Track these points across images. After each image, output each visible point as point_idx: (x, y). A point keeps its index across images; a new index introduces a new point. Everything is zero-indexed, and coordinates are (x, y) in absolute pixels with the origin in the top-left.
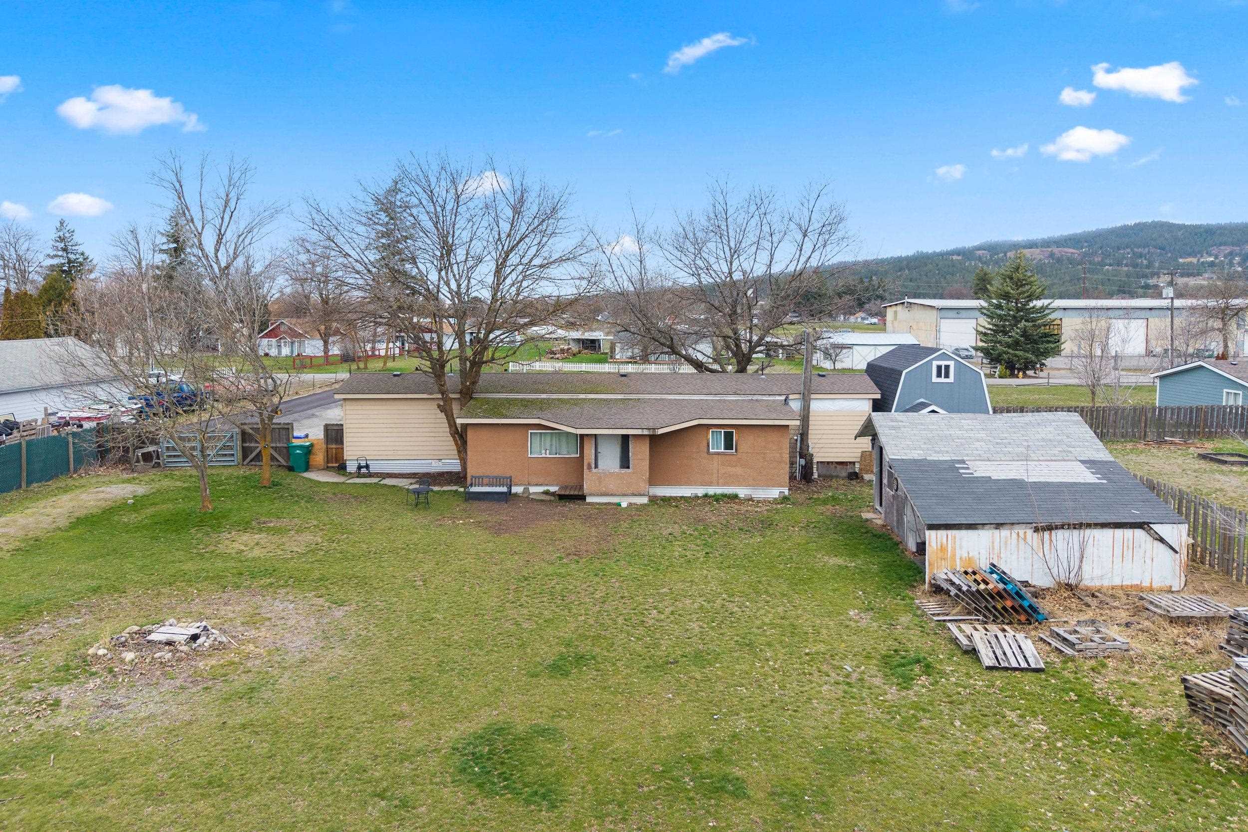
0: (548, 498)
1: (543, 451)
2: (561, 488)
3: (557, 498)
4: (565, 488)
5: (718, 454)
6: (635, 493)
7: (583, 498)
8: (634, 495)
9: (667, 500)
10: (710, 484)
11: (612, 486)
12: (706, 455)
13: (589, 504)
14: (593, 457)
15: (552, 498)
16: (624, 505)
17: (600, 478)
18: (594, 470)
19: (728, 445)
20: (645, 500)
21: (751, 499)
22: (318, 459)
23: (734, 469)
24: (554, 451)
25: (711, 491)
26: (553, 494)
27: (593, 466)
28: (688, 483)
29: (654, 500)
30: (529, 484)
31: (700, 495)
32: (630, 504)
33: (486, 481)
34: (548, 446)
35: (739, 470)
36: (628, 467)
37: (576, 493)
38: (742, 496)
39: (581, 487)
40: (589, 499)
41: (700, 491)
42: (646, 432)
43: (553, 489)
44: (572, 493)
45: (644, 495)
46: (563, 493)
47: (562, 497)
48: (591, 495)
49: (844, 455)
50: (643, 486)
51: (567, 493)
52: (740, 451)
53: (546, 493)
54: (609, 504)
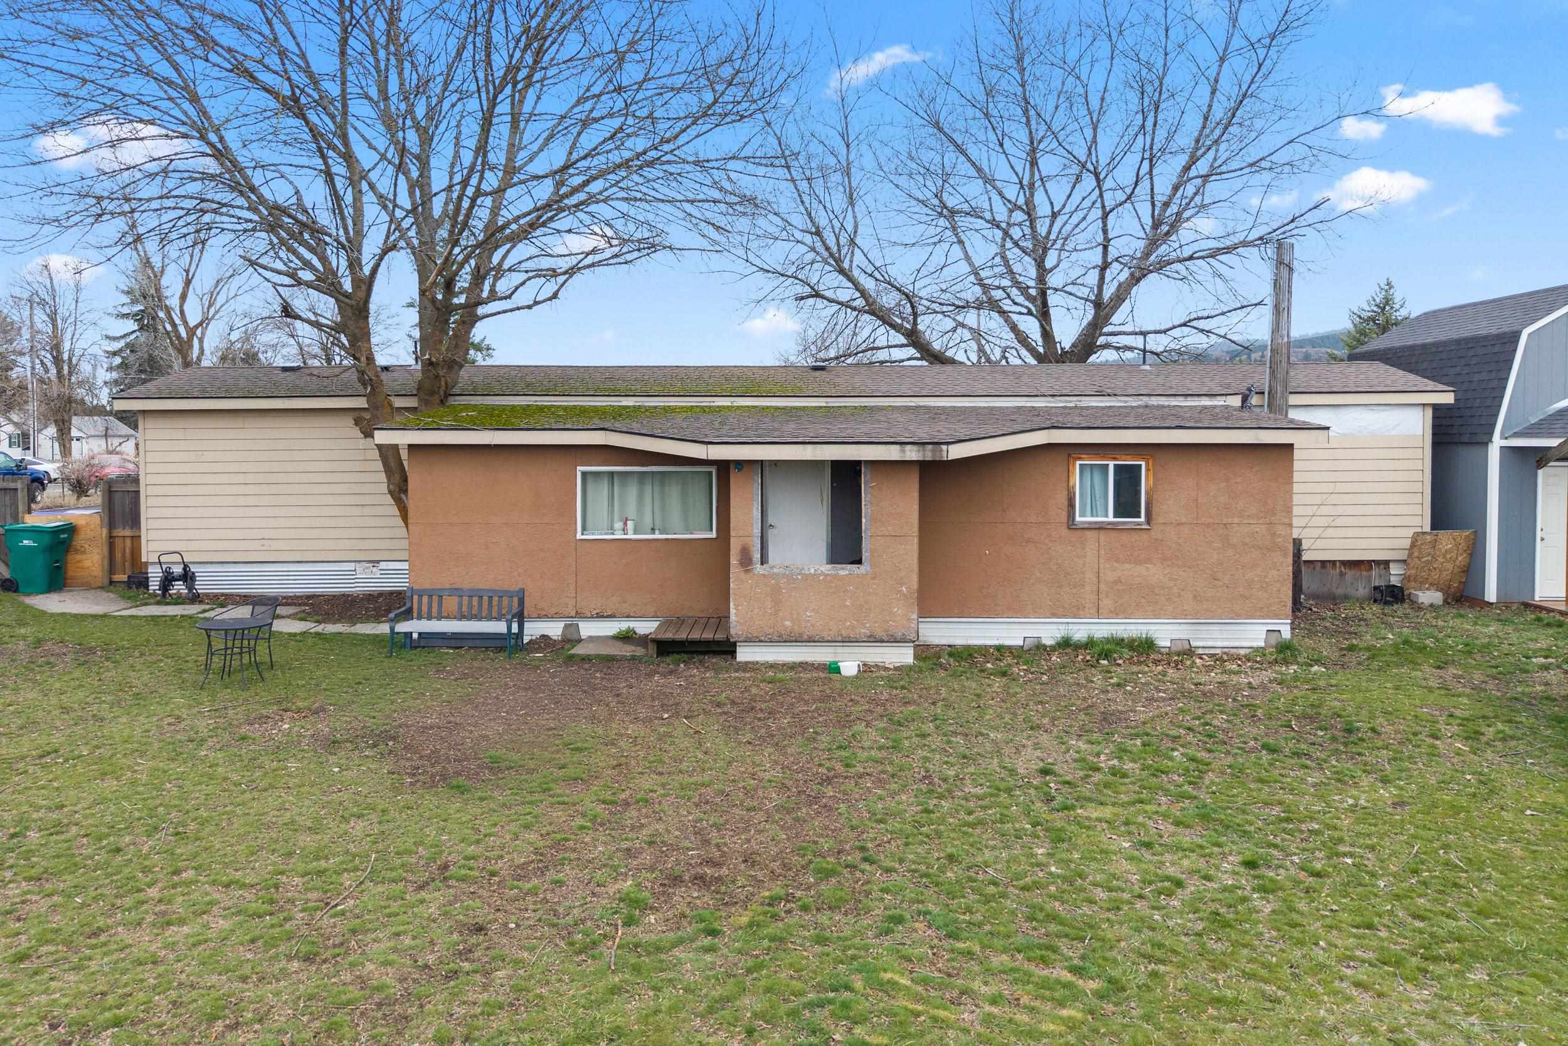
0: (627, 650)
1: (618, 525)
2: (666, 624)
3: (652, 649)
4: (680, 622)
5: (1100, 528)
6: (880, 633)
7: (727, 649)
8: (874, 640)
9: (966, 655)
10: (1076, 611)
11: (812, 619)
12: (1064, 531)
13: (747, 667)
14: (757, 531)
15: (639, 651)
16: (849, 668)
17: (776, 590)
18: (758, 568)
19: (1127, 504)
20: (905, 656)
21: (1190, 652)
22: (87, 563)
23: (1140, 569)
24: (648, 520)
25: (1080, 630)
26: (644, 641)
27: (757, 556)
28: (1015, 609)
29: (927, 655)
30: (580, 615)
31: (1048, 642)
32: (866, 669)
33: (451, 603)
34: (631, 510)
35: (1154, 573)
36: (859, 562)
37: (708, 635)
38: (1163, 642)
39: (723, 619)
40: (744, 654)
41: (1049, 632)
42: (912, 454)
43: (645, 627)
44: (695, 635)
45: (903, 640)
46: (669, 635)
47: (665, 648)
48: (750, 640)
49: (1363, 544)
50: (903, 615)
51: (682, 636)
52: (1159, 519)
53: (626, 637)
54: (803, 666)
